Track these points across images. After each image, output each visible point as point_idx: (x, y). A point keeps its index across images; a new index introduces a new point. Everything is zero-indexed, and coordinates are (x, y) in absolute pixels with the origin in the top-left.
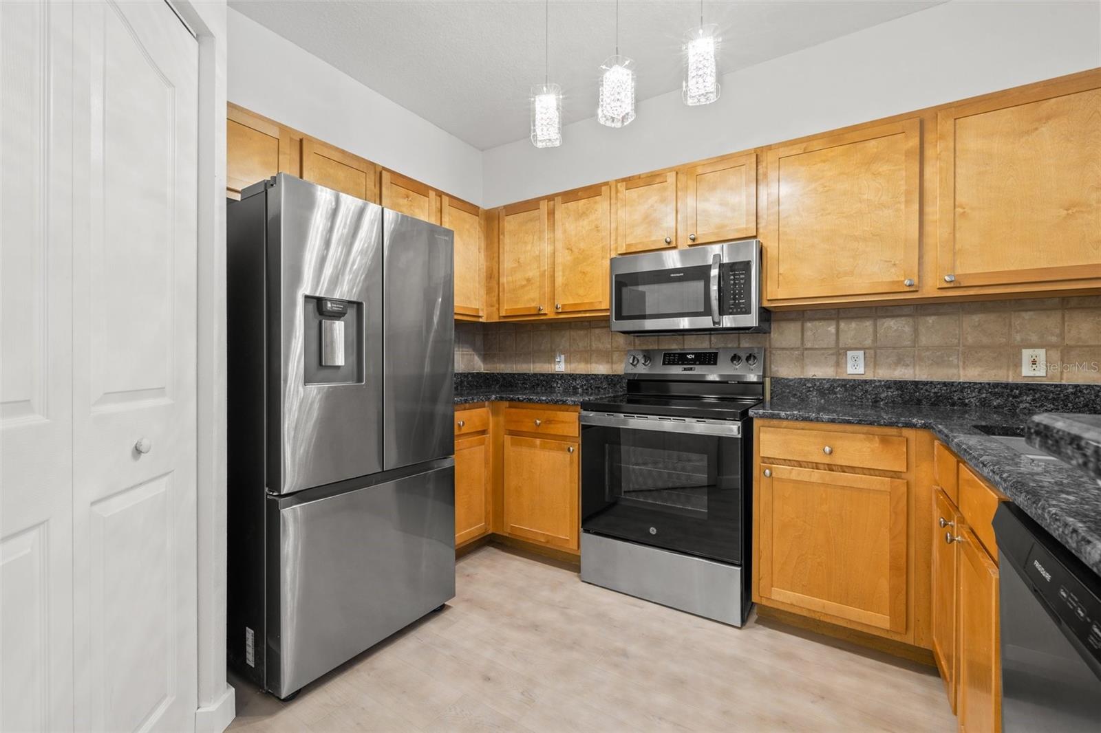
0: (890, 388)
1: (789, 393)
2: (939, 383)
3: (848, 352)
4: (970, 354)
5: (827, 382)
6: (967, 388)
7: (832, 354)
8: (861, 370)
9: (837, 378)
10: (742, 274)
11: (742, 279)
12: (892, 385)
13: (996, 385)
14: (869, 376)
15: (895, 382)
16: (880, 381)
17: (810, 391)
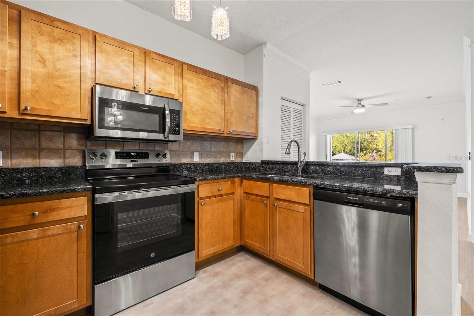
0: (206, 166)
1: (176, 170)
2: (217, 163)
3: (194, 153)
4: (222, 154)
5: (189, 165)
6: (222, 164)
7: (190, 153)
8: (198, 160)
9: (191, 163)
10: (177, 116)
11: (177, 118)
12: (207, 164)
13: (227, 163)
14: (200, 162)
15: (208, 164)
16: (204, 163)
17: (183, 169)
